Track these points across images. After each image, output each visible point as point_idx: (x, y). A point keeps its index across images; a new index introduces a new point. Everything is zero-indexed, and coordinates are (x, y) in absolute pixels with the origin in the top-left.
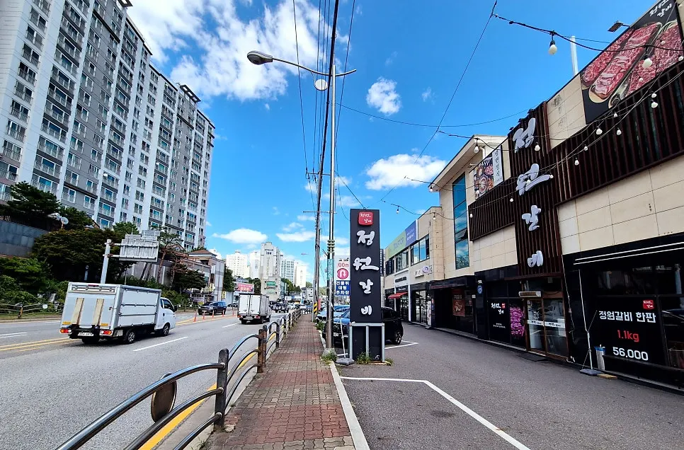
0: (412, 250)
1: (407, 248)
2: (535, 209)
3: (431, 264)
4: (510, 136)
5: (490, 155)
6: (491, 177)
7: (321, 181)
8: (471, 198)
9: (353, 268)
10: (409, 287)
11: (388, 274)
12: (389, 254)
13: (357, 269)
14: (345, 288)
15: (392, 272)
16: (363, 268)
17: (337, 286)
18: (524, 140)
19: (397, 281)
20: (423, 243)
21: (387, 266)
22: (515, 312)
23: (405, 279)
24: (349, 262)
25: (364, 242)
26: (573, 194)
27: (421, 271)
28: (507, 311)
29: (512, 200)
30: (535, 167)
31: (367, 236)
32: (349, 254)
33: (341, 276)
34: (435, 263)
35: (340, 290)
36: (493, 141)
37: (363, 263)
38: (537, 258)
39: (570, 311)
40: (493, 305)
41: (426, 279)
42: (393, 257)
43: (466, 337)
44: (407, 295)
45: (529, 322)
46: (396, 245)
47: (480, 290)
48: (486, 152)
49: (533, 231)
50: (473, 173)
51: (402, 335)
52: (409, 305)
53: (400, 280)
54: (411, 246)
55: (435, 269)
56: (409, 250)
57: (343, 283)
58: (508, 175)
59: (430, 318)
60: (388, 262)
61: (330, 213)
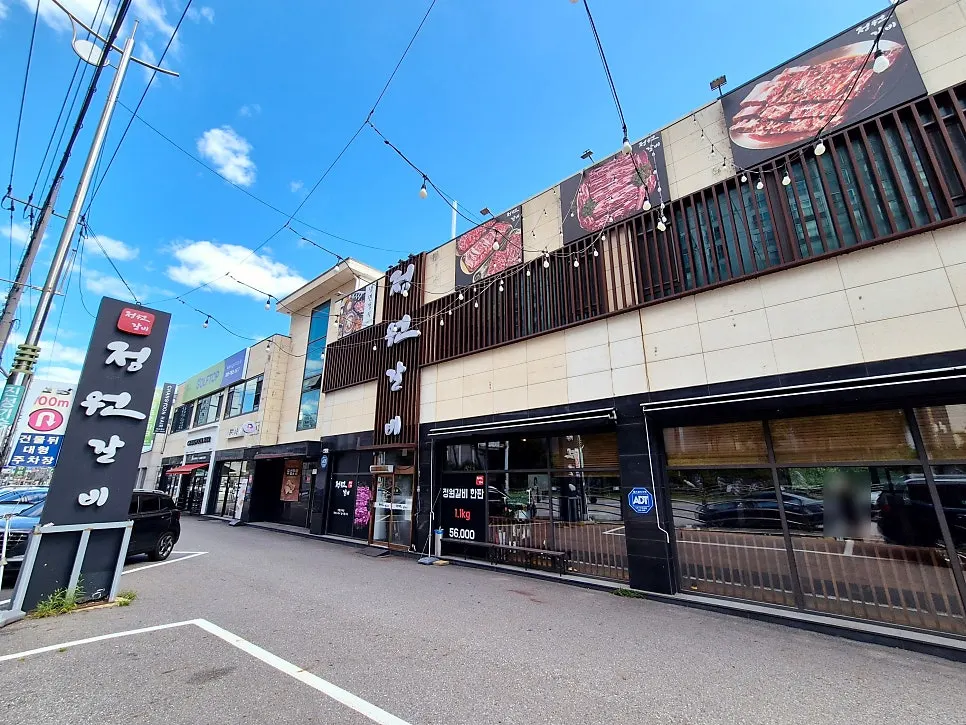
0: (231, 395)
1: (223, 389)
2: (401, 367)
3: (260, 419)
4: (389, 274)
5: (364, 289)
6: (360, 315)
7: (40, 221)
8: (332, 336)
9: (79, 410)
10: (213, 454)
11: (175, 429)
12: (185, 395)
13: (89, 412)
14: (43, 450)
15: (185, 427)
16: (108, 411)
17: (20, 446)
18: (401, 285)
19: (191, 443)
20: (252, 385)
21: (178, 414)
22: (363, 493)
23: (208, 440)
24: (70, 398)
25: (121, 362)
26: (437, 359)
27: (240, 431)
28: (353, 491)
29: (375, 348)
30: (407, 318)
31: (132, 355)
32: (76, 382)
33: (39, 423)
34: (266, 417)
35: (27, 455)
36: (369, 273)
37: (108, 404)
38: (395, 425)
39: (418, 490)
40: (338, 484)
41: (248, 443)
42: (193, 402)
43: (294, 534)
44: (206, 468)
45: (376, 505)
46: (201, 381)
47: (324, 462)
48: (360, 283)
49: (396, 392)
50: (339, 304)
51: (174, 542)
52: (207, 488)
53: (199, 441)
54: (230, 386)
55: (264, 428)
56: (225, 394)
57: (39, 440)
58: (379, 320)
59: (241, 507)
60: (180, 409)
61: (44, 291)
